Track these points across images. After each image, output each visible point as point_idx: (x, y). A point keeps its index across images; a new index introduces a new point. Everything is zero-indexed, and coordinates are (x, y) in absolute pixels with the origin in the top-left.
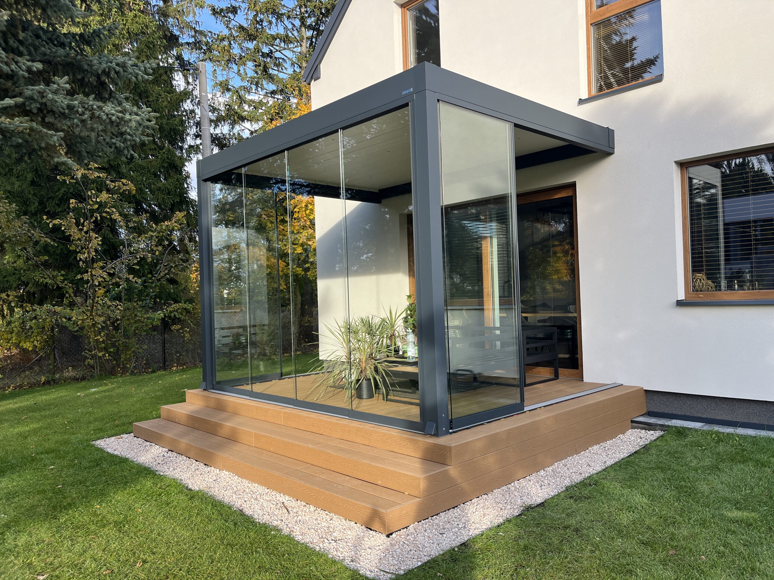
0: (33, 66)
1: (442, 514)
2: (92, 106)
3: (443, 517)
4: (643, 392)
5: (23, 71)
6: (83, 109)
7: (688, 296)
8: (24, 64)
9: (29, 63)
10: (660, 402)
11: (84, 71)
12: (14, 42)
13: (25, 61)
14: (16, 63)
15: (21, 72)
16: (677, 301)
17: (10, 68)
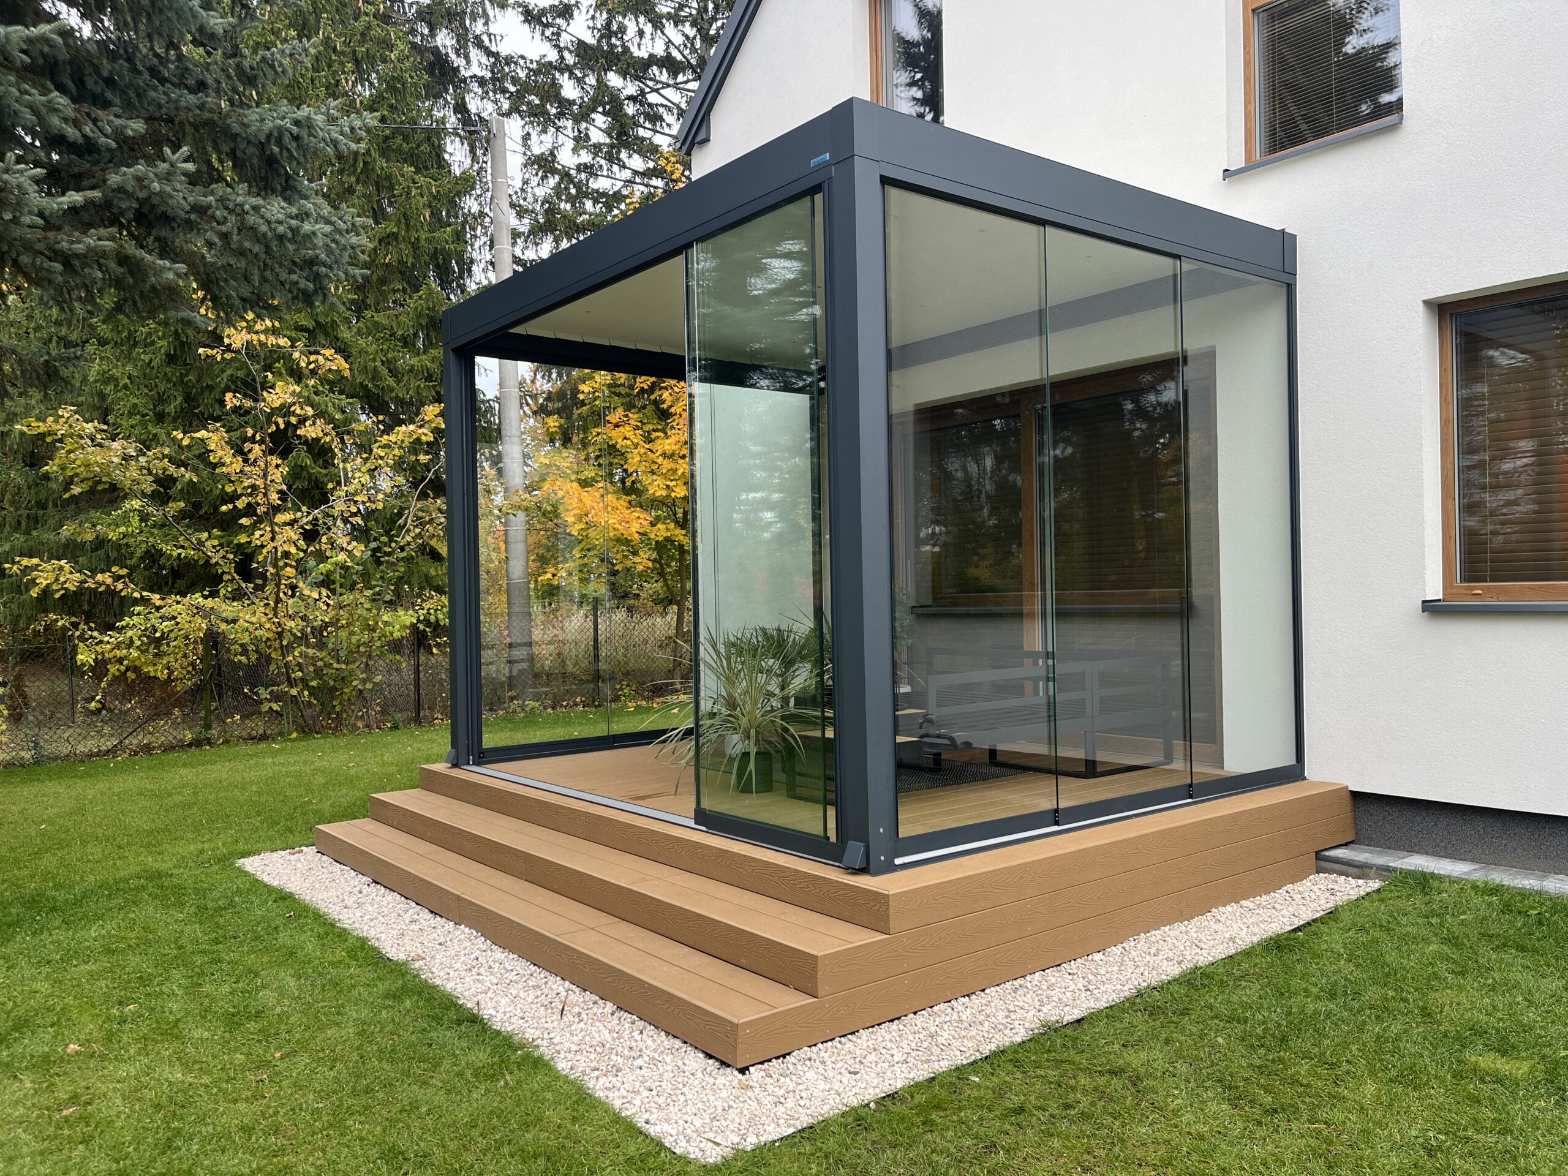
0: (126, 127)
1: (864, 1033)
2: (242, 205)
3: (864, 1038)
4: (1348, 796)
5: (106, 136)
6: (226, 213)
7: (1448, 591)
8: (109, 123)
9: (118, 122)
10: (1383, 819)
11: (235, 137)
12: (96, 83)
13: (112, 118)
14: (95, 121)
15: (103, 139)
16: (1424, 602)
17: (80, 131)
